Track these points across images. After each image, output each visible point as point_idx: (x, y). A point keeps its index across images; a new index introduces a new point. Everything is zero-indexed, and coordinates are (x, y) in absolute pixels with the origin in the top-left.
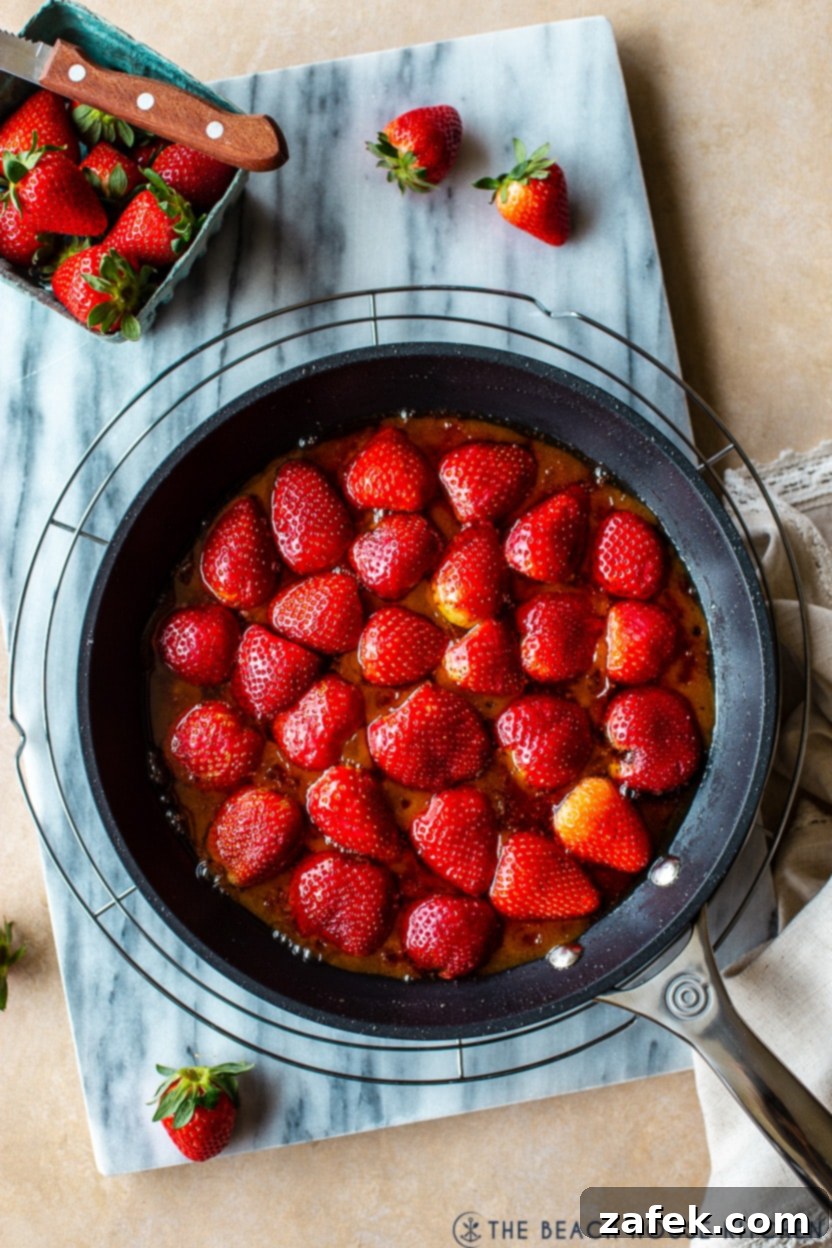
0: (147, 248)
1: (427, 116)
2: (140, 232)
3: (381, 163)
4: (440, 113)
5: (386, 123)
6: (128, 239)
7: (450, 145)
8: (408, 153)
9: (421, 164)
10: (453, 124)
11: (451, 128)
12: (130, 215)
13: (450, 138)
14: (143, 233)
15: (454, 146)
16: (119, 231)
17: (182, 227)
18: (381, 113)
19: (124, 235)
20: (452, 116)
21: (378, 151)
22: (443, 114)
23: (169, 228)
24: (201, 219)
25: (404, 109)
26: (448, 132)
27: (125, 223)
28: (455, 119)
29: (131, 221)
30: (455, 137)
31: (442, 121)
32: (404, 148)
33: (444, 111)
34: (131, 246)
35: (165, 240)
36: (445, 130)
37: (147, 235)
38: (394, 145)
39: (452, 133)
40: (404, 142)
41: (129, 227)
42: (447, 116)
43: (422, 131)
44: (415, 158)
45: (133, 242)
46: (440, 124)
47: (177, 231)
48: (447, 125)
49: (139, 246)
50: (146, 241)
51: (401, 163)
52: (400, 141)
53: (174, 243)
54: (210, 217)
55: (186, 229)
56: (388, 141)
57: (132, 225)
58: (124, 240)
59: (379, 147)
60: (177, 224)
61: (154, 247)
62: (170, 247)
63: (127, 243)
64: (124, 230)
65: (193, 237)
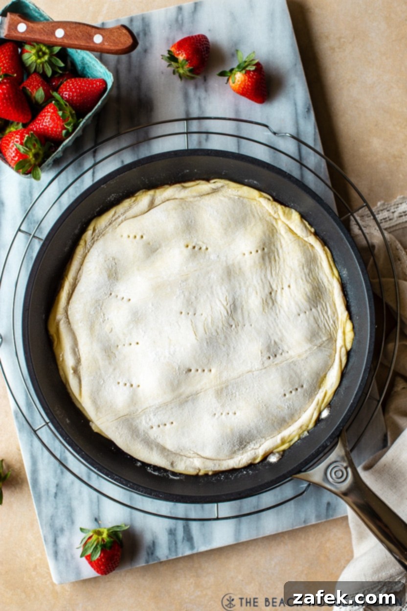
0: (50, 132)
1: (192, 41)
2: (47, 124)
3: (169, 65)
4: (198, 38)
5: (171, 45)
6: (41, 127)
7: (205, 55)
8: (184, 60)
9: (190, 66)
10: (205, 44)
11: (205, 46)
12: (43, 114)
13: (204, 51)
14: (49, 125)
15: (207, 55)
16: (37, 122)
17: (68, 124)
18: (168, 39)
19: (39, 124)
20: (205, 40)
21: (168, 59)
22: (200, 40)
23: (62, 124)
24: (79, 121)
25: (180, 37)
26: (203, 48)
27: (41, 118)
28: (206, 41)
29: (44, 117)
30: (207, 50)
31: (200, 43)
32: (181, 57)
33: (201, 37)
34: (42, 130)
35: (60, 130)
36: (201, 47)
37: (51, 126)
38: (176, 56)
39: (205, 49)
40: (181, 54)
41: (42, 121)
42: (202, 40)
43: (190, 48)
44: (187, 63)
45: (43, 128)
46: (199, 45)
47: (66, 126)
48: (203, 45)
49: (46, 131)
50: (50, 129)
51: (180, 65)
52: (179, 54)
53: (64, 132)
54: (84, 121)
55: (70, 126)
56: (173, 54)
57: (44, 120)
58: (39, 126)
59: (168, 58)
60: (67, 122)
61: (54, 132)
62: (62, 134)
63: (40, 129)
64: (39, 122)
65: (74, 130)
